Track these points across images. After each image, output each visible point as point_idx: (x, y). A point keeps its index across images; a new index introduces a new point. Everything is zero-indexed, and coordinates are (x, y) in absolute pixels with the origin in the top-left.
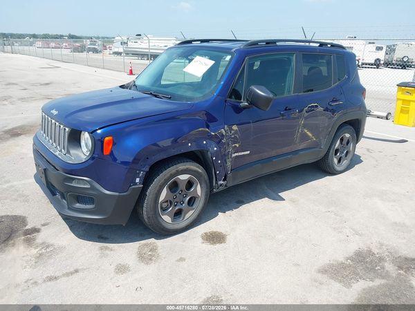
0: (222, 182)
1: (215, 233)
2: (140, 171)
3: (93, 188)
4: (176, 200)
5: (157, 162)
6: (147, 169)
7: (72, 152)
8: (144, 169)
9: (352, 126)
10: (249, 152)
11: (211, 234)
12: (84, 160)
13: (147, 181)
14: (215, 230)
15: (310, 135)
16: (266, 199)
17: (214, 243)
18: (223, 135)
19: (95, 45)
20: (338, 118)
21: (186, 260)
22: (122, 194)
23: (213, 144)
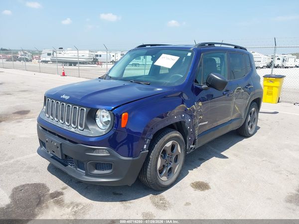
0: (192, 146)
1: (199, 182)
2: (147, 139)
3: (112, 155)
4: (166, 163)
5: (157, 132)
6: (151, 137)
7: (90, 127)
8: (149, 138)
9: (256, 102)
10: (207, 123)
11: (197, 183)
12: (104, 133)
13: (151, 148)
14: (197, 181)
15: (237, 109)
16: (214, 158)
17: (203, 190)
18: (194, 110)
19: (25, 55)
20: (251, 97)
21: (192, 204)
22: (135, 159)
23: (189, 117)
